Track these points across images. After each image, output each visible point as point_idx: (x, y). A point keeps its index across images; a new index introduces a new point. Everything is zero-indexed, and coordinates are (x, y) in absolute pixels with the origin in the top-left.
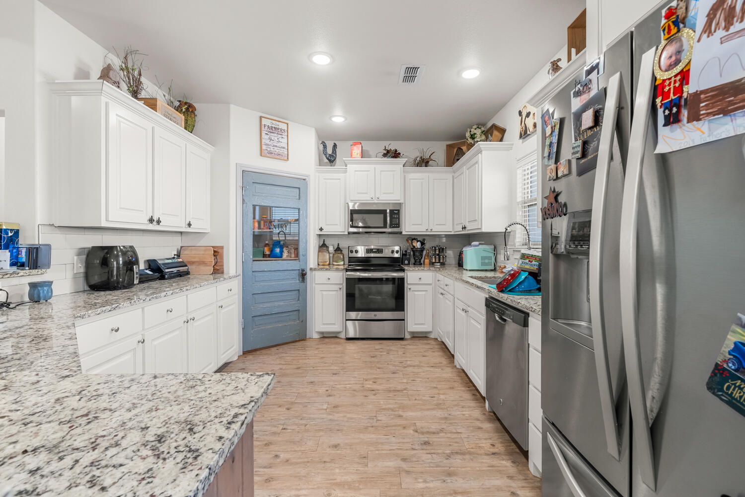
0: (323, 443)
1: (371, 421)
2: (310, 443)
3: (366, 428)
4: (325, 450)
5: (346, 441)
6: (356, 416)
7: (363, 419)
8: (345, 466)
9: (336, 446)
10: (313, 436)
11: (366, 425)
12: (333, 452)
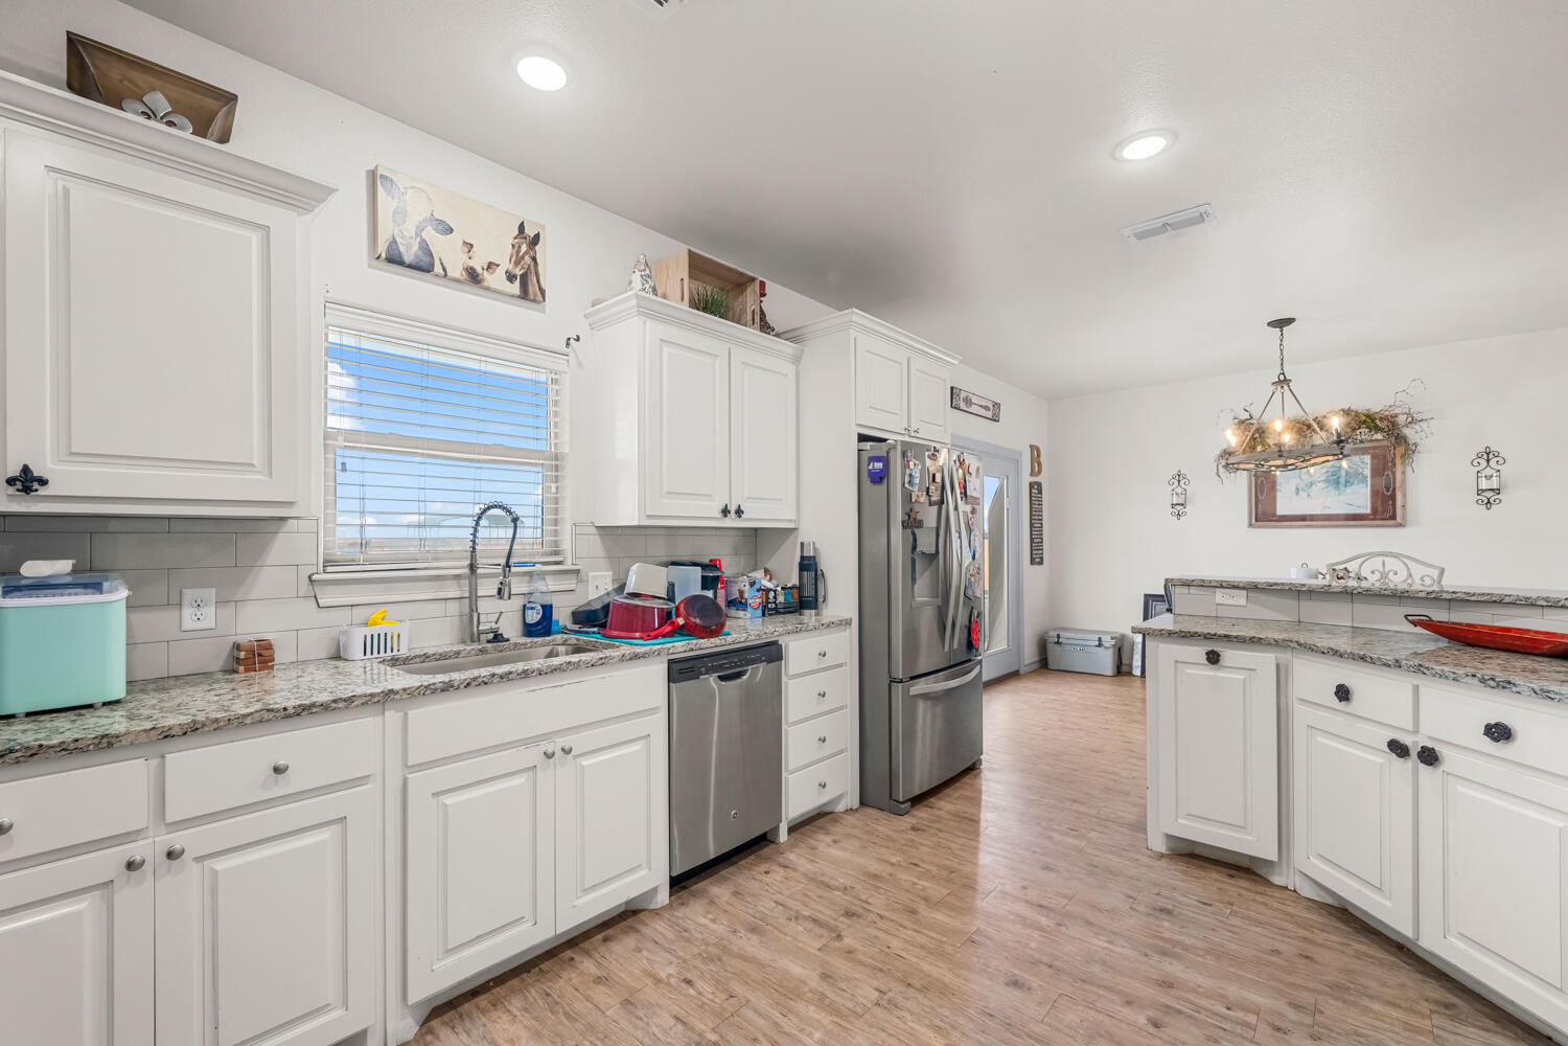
0: (1040, 1003)
1: (899, 999)
2: (1071, 1017)
3: (924, 989)
4: (1040, 985)
5: (988, 982)
6: (924, 1030)
7: (912, 1014)
8: (1017, 945)
9: (1015, 984)
10: (1060, 1031)
11: (920, 997)
12: (1026, 976)
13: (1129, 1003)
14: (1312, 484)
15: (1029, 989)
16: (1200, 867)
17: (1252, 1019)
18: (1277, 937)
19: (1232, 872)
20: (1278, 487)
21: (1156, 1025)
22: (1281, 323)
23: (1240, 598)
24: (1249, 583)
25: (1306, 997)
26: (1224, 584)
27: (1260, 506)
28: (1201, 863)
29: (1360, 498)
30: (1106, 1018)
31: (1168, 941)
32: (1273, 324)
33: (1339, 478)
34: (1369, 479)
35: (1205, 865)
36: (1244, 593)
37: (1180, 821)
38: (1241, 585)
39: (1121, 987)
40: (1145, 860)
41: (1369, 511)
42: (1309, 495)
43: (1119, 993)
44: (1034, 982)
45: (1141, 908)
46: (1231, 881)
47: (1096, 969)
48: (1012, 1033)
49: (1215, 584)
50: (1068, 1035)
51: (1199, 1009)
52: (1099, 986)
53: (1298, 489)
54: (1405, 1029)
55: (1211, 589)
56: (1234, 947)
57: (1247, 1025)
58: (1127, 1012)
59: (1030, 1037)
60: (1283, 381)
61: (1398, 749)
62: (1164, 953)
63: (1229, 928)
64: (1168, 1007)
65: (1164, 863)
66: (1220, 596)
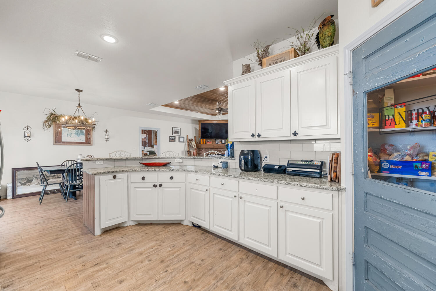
2: (140, 274)
9: (121, 282)
10: (143, 278)
12: (120, 278)
13: (142, 262)
14: (71, 134)
15: (125, 279)
16: (110, 232)
17: (156, 247)
18: (139, 234)
19: (117, 229)
20: (62, 134)
21: (150, 261)
22: (79, 91)
23: (102, 163)
24: (105, 159)
25: (155, 239)
26: (98, 159)
27: (57, 139)
28: (109, 231)
29: (83, 138)
30: (144, 268)
31: (128, 248)
32: (77, 90)
33: (78, 133)
34: (85, 134)
35: (111, 231)
36: (103, 161)
37: (106, 223)
38: (103, 159)
39: (137, 262)
40: (99, 238)
41: (85, 141)
42: (71, 137)
43: (138, 263)
44: (124, 277)
45: (115, 247)
46: (119, 231)
47: (128, 263)
48: (138, 288)
49: (96, 159)
50: (145, 277)
51: (150, 252)
52: (134, 265)
53: (68, 135)
54: (167, 233)
55: (95, 161)
56: (137, 240)
57: (157, 249)
58: (144, 264)
59: (141, 285)
60: (79, 106)
61: (155, 186)
62: (132, 250)
63: (132, 238)
64: (147, 257)
65: (103, 237)
66: (97, 163)
